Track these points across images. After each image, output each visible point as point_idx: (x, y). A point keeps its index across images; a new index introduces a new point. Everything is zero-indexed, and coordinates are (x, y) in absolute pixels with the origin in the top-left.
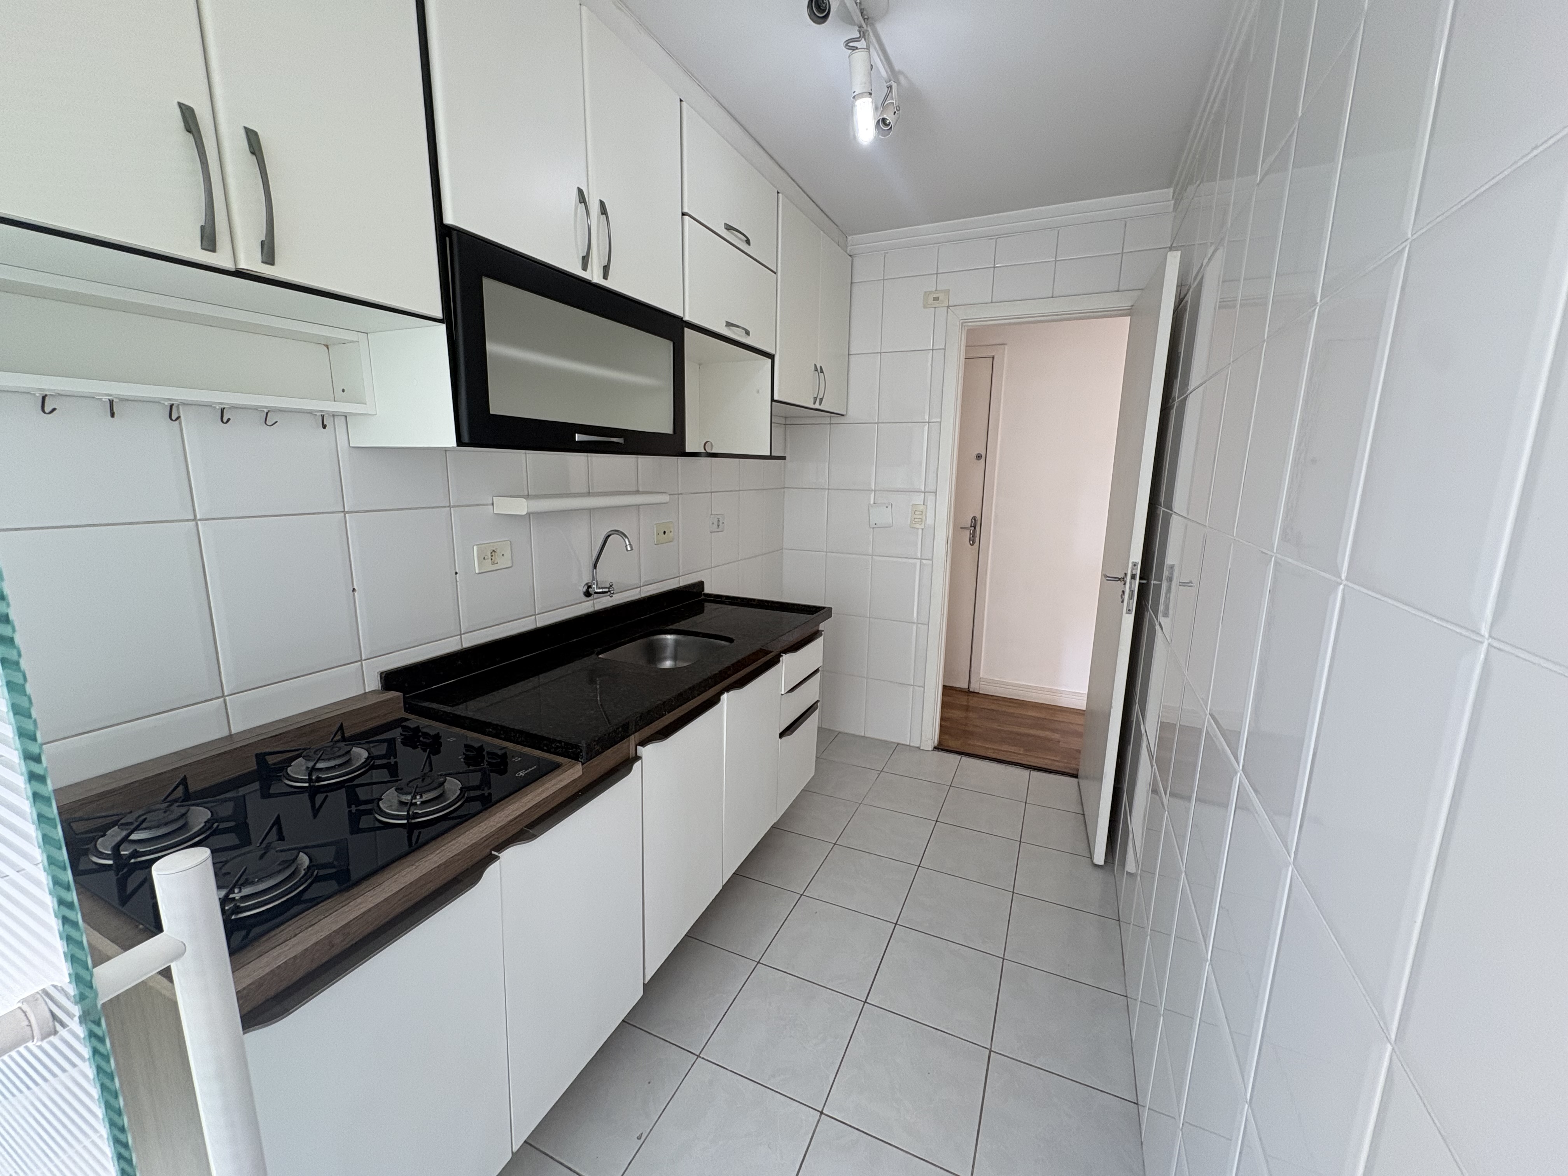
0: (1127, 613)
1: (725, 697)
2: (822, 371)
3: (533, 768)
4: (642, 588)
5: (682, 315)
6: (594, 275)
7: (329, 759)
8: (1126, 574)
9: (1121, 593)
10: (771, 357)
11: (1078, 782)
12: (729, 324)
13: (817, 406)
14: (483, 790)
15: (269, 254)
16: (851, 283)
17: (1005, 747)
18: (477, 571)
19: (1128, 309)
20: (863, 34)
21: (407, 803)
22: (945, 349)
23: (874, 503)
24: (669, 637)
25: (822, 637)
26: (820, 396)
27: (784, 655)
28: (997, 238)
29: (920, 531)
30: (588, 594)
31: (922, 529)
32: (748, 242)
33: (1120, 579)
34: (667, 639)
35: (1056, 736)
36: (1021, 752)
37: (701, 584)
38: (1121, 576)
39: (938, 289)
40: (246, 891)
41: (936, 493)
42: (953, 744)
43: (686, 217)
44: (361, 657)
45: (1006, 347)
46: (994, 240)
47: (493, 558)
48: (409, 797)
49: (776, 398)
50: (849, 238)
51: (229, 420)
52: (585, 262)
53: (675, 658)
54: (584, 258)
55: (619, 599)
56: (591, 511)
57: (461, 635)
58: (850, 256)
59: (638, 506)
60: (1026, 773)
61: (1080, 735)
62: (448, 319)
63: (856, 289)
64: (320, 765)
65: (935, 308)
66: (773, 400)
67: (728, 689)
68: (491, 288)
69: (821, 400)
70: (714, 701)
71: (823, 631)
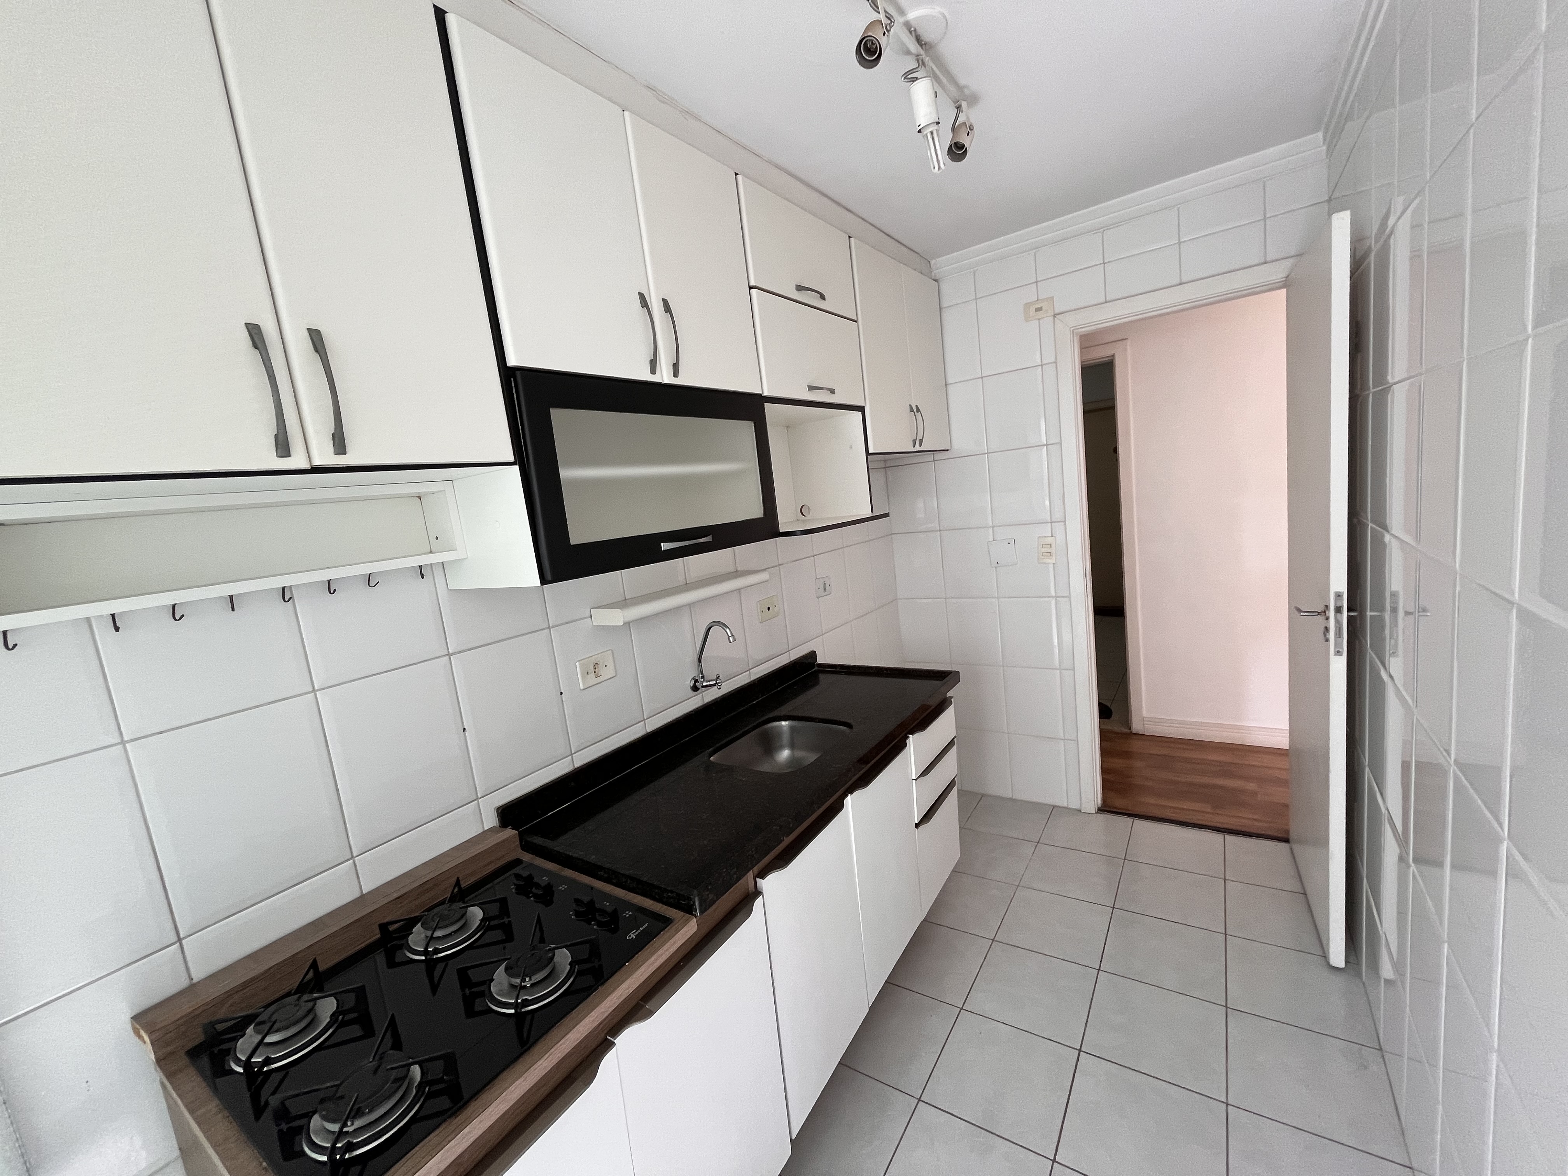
0: (1335, 655)
1: (849, 800)
2: (918, 410)
3: (644, 927)
4: (751, 670)
5: (760, 392)
6: (664, 376)
7: (446, 927)
8: (1327, 607)
9: (1322, 629)
10: (861, 409)
11: (1291, 849)
12: (811, 388)
13: (917, 448)
14: (593, 963)
15: (340, 444)
16: (940, 309)
17: (1186, 805)
18: (582, 688)
19: (1283, 281)
20: (921, 63)
21: (516, 987)
22: (1056, 362)
23: (994, 540)
24: (783, 723)
25: (953, 705)
26: (920, 437)
27: (910, 736)
28: (1104, 231)
29: (1051, 566)
30: (695, 688)
31: (1054, 564)
32: (823, 297)
33: (1319, 613)
34: (782, 726)
35: (1252, 786)
36: (1209, 810)
37: (813, 655)
38: (1320, 609)
39: (1040, 298)
40: (358, 1123)
41: (1065, 521)
42: (1119, 802)
43: (754, 291)
44: (477, 796)
45: (1129, 342)
46: (1100, 234)
47: (596, 670)
48: (518, 981)
49: (871, 451)
50: (933, 262)
51: (335, 590)
52: (653, 366)
53: (792, 746)
54: (651, 361)
55: (727, 687)
56: (691, 605)
57: (572, 754)
58: (936, 280)
59: (739, 590)
60: (1218, 838)
61: (1285, 783)
62: (520, 459)
63: (946, 314)
64: (438, 934)
65: (1039, 319)
66: (868, 453)
67: (851, 791)
68: (560, 418)
69: (921, 441)
70: (837, 808)
71: (952, 697)
